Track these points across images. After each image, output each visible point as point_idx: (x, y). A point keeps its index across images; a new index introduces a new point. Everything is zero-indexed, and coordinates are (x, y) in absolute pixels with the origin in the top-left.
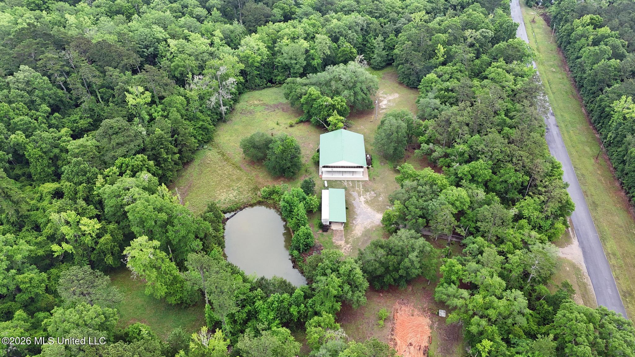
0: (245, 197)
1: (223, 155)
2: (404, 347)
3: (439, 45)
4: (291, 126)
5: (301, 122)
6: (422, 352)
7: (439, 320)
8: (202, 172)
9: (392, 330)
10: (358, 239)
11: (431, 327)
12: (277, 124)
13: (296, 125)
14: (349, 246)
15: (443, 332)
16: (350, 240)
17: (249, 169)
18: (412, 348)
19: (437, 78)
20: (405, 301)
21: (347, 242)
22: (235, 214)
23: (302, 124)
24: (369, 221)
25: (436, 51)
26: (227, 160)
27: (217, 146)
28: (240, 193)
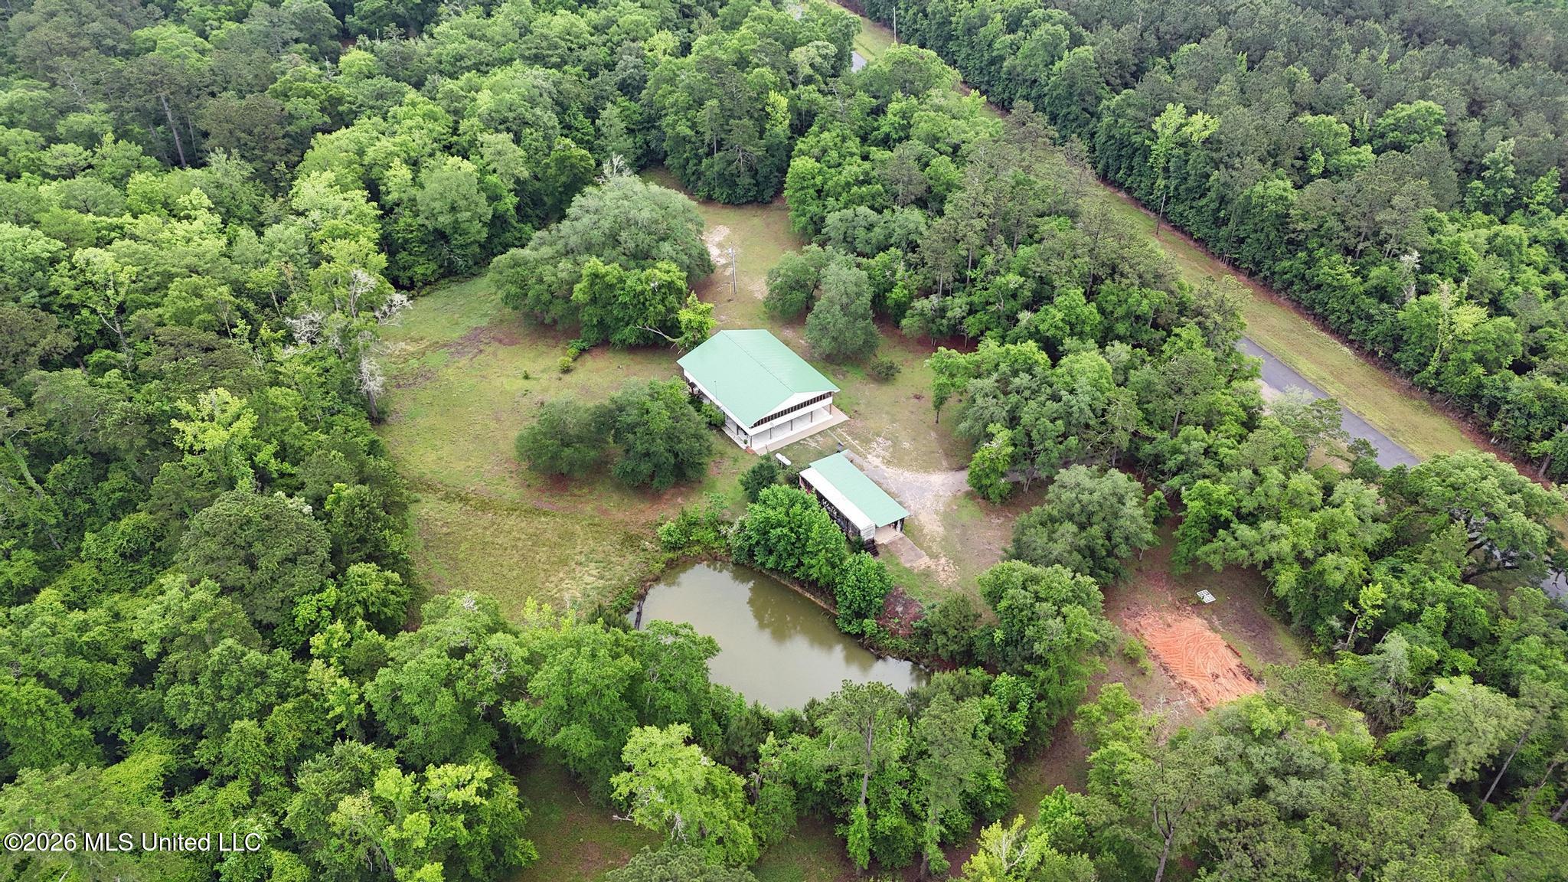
0: (627, 567)
1: (464, 500)
2: (1210, 686)
3: (772, 93)
4: (567, 371)
5: (583, 351)
6: (1242, 677)
7: (1214, 611)
8: (455, 560)
9: (1166, 670)
10: (945, 539)
11: (1213, 629)
12: (526, 377)
13: (578, 364)
14: (943, 560)
15: (1237, 626)
16: (935, 548)
17: (561, 504)
18: (1222, 680)
19: (818, 165)
20: (1134, 609)
21: (934, 556)
22: (639, 614)
23: (587, 356)
24: (929, 495)
25: (769, 109)
26: (484, 506)
27: (427, 486)
28: (606, 564)
